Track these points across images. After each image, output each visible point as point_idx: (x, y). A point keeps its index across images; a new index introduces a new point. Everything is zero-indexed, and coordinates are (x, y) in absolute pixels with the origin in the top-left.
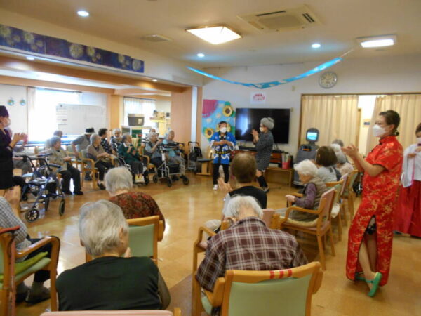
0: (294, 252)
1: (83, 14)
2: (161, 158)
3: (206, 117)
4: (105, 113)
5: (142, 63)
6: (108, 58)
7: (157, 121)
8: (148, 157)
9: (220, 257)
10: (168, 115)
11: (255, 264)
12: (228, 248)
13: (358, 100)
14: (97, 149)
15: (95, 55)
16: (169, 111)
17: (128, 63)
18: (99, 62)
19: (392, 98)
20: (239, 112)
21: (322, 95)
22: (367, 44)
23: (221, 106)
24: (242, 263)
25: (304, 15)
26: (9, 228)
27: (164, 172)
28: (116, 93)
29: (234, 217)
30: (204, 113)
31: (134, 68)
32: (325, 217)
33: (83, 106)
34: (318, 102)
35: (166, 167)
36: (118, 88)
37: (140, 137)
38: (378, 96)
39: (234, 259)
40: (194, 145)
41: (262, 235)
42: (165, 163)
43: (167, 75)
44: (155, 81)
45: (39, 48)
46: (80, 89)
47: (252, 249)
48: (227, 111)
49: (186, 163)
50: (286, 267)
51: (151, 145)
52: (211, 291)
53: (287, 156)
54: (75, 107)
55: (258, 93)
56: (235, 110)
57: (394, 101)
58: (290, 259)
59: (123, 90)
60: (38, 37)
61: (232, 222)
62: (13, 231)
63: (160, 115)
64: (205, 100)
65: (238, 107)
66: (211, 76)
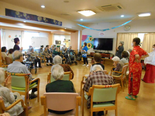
0: (112, 81)
1: (43, 7)
2: (68, 55)
3: (83, 41)
4: (47, 40)
5: (61, 22)
6: (50, 21)
7: (65, 43)
8: (63, 55)
9: (91, 82)
10: (69, 40)
11: (101, 83)
12: (93, 79)
13: (138, 35)
14: (46, 52)
15: (46, 20)
16: (70, 39)
17: (57, 23)
18: (47, 22)
19: (150, 34)
20: (95, 39)
21: (125, 33)
22: (141, 15)
23: (88, 37)
24: (97, 83)
25: (118, 6)
26: (27, 74)
27: (69, 60)
28: (51, 33)
29: (94, 71)
30: (82, 40)
31: (59, 24)
32: (124, 74)
33: (40, 37)
34: (123, 36)
35: (69, 58)
36: (52, 31)
37: (60, 48)
38: (145, 33)
39: (95, 82)
40: (79, 51)
41: (103, 75)
42: (69, 57)
43: (70, 27)
44: (65, 29)
45: (28, 18)
46: (39, 31)
47: (100, 79)
48: (91, 39)
49: (76, 57)
50: (110, 85)
51: (64, 51)
52: (88, 92)
53: (112, 55)
54: (37, 38)
55: (101, 33)
56: (93, 39)
57: (151, 35)
58: (111, 82)
59: (54, 32)
60: (28, 15)
61: (94, 72)
62: (29, 75)
63: (66, 41)
64: (83, 35)
65: (94, 38)
66: (85, 27)
